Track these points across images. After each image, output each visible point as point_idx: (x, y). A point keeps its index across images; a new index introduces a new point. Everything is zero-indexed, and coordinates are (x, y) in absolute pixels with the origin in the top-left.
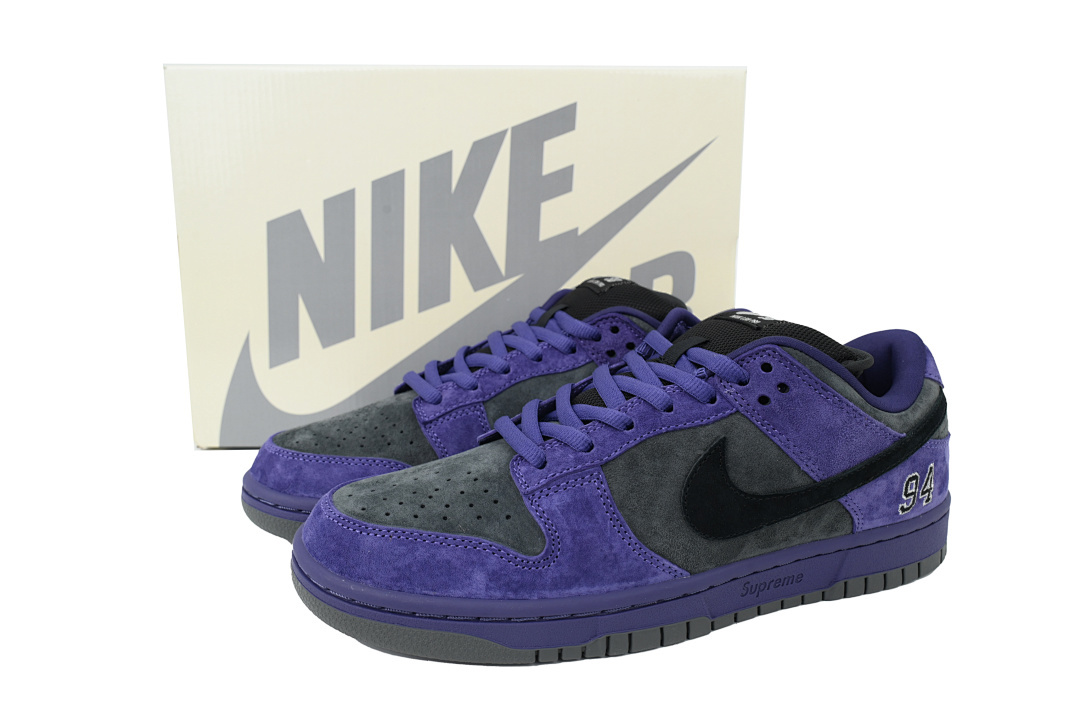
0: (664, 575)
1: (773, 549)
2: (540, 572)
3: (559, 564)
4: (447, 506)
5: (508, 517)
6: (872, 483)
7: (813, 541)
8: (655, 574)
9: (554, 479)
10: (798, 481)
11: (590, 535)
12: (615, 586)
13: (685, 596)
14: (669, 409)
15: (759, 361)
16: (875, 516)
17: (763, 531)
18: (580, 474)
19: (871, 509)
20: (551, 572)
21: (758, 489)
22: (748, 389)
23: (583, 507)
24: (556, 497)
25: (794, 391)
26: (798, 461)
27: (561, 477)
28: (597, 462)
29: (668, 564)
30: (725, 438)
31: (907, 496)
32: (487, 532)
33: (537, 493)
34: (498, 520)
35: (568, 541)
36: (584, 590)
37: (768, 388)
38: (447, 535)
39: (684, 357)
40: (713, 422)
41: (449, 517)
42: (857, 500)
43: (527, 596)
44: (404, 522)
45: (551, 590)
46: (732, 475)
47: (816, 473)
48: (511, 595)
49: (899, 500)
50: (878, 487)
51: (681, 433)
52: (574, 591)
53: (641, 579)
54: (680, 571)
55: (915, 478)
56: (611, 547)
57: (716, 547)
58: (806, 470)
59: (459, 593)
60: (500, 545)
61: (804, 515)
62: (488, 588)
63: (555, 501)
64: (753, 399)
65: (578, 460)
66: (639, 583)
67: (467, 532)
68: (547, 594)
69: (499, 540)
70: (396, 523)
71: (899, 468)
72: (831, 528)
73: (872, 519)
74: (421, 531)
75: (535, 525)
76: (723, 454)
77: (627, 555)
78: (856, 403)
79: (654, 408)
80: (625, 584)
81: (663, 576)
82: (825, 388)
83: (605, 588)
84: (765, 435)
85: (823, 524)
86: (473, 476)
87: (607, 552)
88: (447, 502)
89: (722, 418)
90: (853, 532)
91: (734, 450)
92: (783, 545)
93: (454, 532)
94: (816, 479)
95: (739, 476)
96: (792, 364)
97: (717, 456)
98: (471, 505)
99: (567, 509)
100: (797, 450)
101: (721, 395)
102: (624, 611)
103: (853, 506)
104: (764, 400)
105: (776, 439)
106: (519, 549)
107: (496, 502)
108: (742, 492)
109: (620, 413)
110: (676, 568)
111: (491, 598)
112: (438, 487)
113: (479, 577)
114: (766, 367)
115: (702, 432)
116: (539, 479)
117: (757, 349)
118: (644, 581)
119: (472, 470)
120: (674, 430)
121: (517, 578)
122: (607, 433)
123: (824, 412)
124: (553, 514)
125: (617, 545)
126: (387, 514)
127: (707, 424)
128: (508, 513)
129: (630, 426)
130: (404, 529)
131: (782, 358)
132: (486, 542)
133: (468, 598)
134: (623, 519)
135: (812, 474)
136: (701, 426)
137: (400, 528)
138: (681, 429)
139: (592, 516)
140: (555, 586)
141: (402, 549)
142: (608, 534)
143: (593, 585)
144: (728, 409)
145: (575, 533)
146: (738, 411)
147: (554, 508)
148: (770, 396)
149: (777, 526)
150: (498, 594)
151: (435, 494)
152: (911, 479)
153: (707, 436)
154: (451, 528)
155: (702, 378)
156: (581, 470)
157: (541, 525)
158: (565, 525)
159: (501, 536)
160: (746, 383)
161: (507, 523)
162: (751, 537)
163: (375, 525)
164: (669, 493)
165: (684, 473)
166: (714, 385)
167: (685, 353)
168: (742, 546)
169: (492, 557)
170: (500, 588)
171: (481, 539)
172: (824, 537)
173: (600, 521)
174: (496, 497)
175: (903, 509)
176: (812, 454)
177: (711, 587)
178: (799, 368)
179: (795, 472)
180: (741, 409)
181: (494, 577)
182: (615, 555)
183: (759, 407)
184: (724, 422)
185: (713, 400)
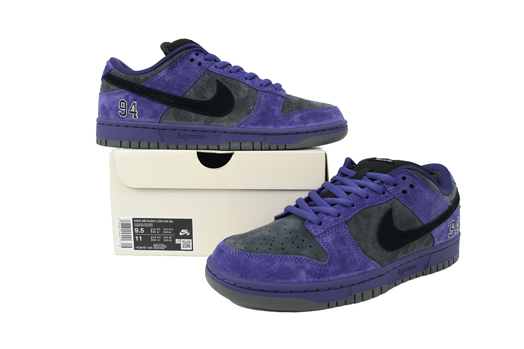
0: (373, 266)
1: (408, 254)
2: (327, 269)
3: (334, 265)
4: (282, 244)
5: (310, 246)
6: (441, 225)
7: (421, 250)
8: (369, 267)
9: (327, 229)
10: (419, 224)
11: (345, 252)
12: (355, 273)
13: (380, 276)
14: (367, 198)
15: (401, 176)
16: (441, 238)
17: (406, 246)
18: (337, 226)
19: (440, 236)
20: (332, 269)
21: (403, 229)
22: (398, 188)
23: (341, 240)
24: (329, 237)
25: (416, 188)
26: (419, 216)
27: (330, 228)
28: (343, 221)
29: (374, 262)
30: (392, 208)
31: (451, 230)
32: (303, 253)
33: (321, 236)
34: (306, 248)
35: (337, 254)
36: (344, 275)
37: (405, 187)
38: (287, 256)
39: (364, 176)
40: (386, 202)
41: (285, 249)
42: (436, 232)
43: (323, 280)
44: (266, 252)
45: (332, 276)
46: (394, 223)
47: (425, 222)
48: (316, 279)
49: (449, 232)
50: (443, 226)
51: (374, 207)
52: (341, 276)
53: (364, 269)
54: (378, 265)
55: (454, 222)
56: (353, 256)
57: (389, 254)
58: (422, 220)
59: (295, 281)
60: (310, 259)
61: (419, 239)
62: (307, 277)
63: (329, 239)
64: (400, 192)
65: (335, 220)
66: (364, 271)
67: (295, 254)
68: (330, 278)
69: (309, 257)
70: (263, 252)
71: (449, 218)
72: (427, 244)
73: (440, 240)
74: (275, 255)
75: (323, 249)
76: (391, 215)
77: (360, 259)
78: (438, 192)
79: (362, 197)
80: (359, 272)
81: (372, 268)
82: (427, 186)
83: (352, 274)
84: (406, 206)
85: (425, 243)
86: (289, 231)
87: (352, 258)
88: (281, 242)
89: (389, 200)
90: (433, 246)
91: (395, 213)
92: (410, 253)
93: (289, 255)
94: (425, 224)
95: (397, 224)
96: (414, 177)
97: (388, 216)
98: (293, 243)
99: (334, 241)
100: (418, 212)
101: (387, 190)
102: (360, 283)
103: (435, 235)
104: (404, 192)
105: (410, 208)
106: (317, 260)
107: (303, 241)
108: (398, 231)
109: (347, 200)
110: (376, 264)
111: (309, 282)
112: (274, 236)
113: (303, 273)
114: (404, 178)
115: (382, 206)
116: (320, 230)
117: (399, 171)
118: (366, 270)
119: (286, 228)
120: (371, 206)
121: (318, 272)
122: (345, 209)
123: (427, 195)
124: (328, 244)
125: (355, 255)
126: (257, 249)
127: (384, 203)
128: (310, 245)
129: (353, 206)
130: (268, 255)
131: (410, 175)
132: (304, 258)
133: (299, 282)
134: (356, 244)
135: (424, 222)
136: (381, 204)
137: (266, 254)
138: (374, 206)
139: (345, 243)
140: (333, 274)
141: (269, 263)
142: (352, 251)
143: (348, 273)
144: (390, 196)
145: (339, 251)
146: (394, 197)
147: (329, 241)
148: (407, 190)
149: (410, 244)
150: (311, 280)
151: (274, 239)
152: (453, 223)
153: (385, 207)
154: (287, 253)
155: (379, 184)
156: (337, 225)
157: (325, 249)
158: (335, 249)
159: (309, 255)
160: (397, 185)
161: (310, 248)
162: (402, 249)
163: (254, 254)
164: (372, 232)
165: (377, 223)
166: (384, 187)
167: (364, 175)
168: (398, 253)
169: (307, 264)
170: (312, 277)
171: (301, 257)
172: (424, 248)
173: (348, 246)
174: (302, 238)
175: (450, 236)
176: (423, 213)
177: (388, 272)
178: (417, 178)
179: (417, 221)
180: (396, 196)
181: (309, 272)
182: (355, 260)
183: (403, 195)
184: (390, 202)
185: (384, 193)
